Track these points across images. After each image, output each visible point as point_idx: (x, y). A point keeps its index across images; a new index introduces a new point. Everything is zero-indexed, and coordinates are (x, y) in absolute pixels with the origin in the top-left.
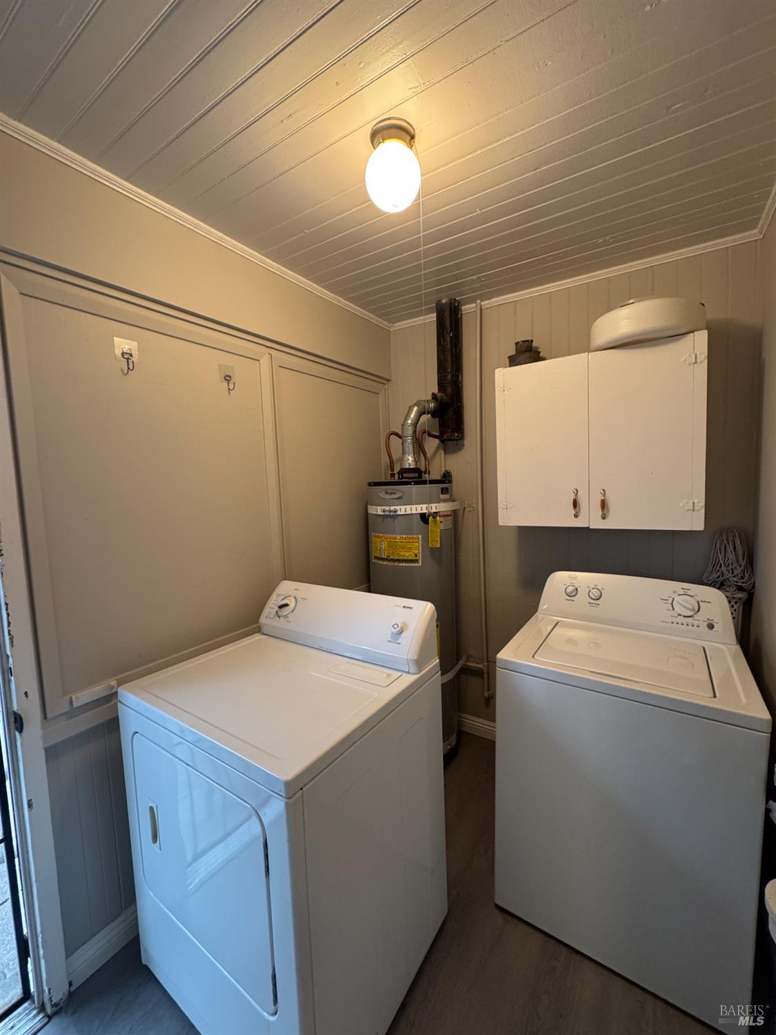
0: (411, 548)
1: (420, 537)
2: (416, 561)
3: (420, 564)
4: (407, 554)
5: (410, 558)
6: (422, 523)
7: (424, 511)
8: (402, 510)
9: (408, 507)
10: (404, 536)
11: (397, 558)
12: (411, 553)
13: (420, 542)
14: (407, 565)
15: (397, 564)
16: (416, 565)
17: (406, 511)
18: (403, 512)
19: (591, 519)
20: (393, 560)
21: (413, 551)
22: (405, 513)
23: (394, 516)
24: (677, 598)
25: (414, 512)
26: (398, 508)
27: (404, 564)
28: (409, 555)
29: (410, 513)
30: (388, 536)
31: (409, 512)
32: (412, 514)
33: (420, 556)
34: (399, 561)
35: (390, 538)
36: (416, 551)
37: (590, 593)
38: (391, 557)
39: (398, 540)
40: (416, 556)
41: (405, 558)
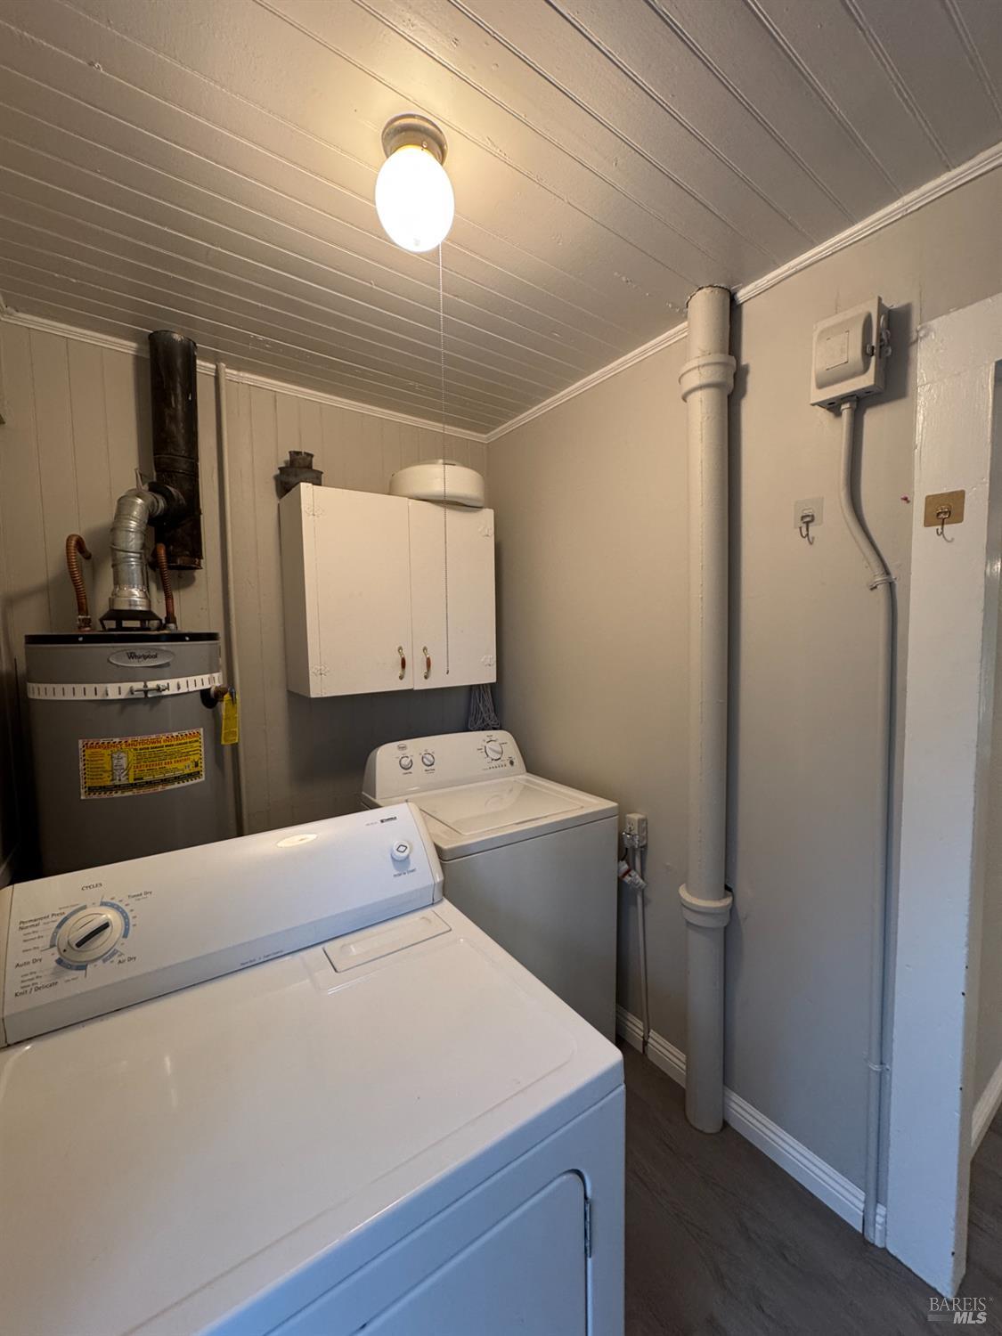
0: (187, 754)
1: (202, 729)
2: (196, 774)
3: (203, 779)
4: (180, 766)
5: (187, 771)
6: (204, 707)
7: (207, 686)
8: (173, 685)
9: (182, 681)
10: (174, 734)
11: (159, 776)
12: (189, 762)
13: (202, 740)
14: (182, 784)
15: (160, 788)
16: (198, 780)
17: (179, 688)
18: (173, 690)
19: (415, 681)
20: (150, 784)
21: (192, 757)
22: (176, 692)
23: (153, 700)
24: (488, 746)
25: (192, 688)
26: (162, 683)
27: (176, 785)
28: (183, 767)
29: (186, 691)
30: (139, 738)
31: (183, 690)
32: (188, 693)
33: (203, 765)
34: (165, 781)
35: (143, 742)
36: (196, 758)
37: (425, 760)
38: (147, 778)
39: (162, 744)
40: (197, 765)
41: (177, 774)
